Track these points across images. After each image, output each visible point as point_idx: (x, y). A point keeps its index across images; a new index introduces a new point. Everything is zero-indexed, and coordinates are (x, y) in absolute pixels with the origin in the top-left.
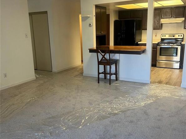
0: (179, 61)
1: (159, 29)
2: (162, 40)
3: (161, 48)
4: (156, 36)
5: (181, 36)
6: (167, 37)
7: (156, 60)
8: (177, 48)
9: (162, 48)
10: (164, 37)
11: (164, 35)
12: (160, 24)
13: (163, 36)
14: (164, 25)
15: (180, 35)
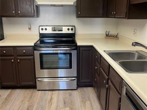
0: (76, 76)
1: (33, 16)
2: (42, 36)
3: (41, 55)
4: (30, 29)
5: (72, 29)
6: (49, 31)
7: (35, 78)
8: (70, 54)
9: (44, 55)
10: (44, 32)
11: (44, 28)
12: (35, 7)
13: (42, 29)
14: (41, 9)
15: (70, 28)
